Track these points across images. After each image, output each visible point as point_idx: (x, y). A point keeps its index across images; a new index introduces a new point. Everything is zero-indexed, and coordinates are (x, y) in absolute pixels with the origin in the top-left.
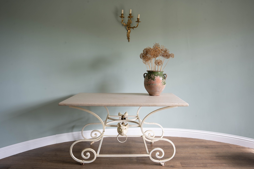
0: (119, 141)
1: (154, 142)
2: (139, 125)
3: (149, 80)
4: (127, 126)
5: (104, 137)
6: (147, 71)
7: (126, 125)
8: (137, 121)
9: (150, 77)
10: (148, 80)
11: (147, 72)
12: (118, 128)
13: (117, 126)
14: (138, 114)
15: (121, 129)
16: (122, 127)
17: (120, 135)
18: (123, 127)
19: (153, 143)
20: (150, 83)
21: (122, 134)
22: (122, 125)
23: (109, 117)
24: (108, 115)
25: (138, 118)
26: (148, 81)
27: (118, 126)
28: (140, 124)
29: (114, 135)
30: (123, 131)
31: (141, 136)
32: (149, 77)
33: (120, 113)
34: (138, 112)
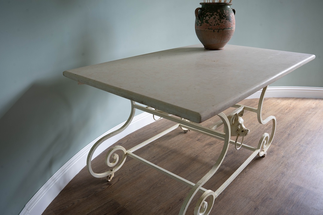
3: (222, 20)
6: (200, 4)
9: (224, 14)
10: (219, 21)
11: (201, 6)
12: (233, 125)
20: (224, 26)
26: (220, 23)
32: (220, 15)
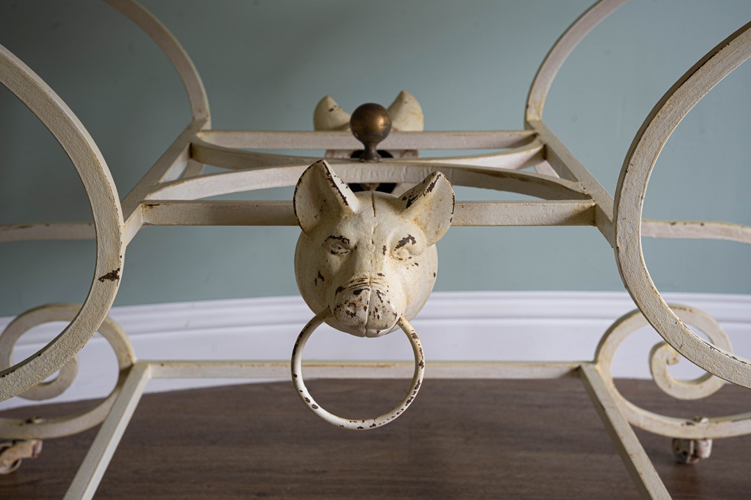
0: (321, 411)
1: (718, 444)
2: (587, 204)
4: (421, 207)
5: (149, 382)
7: (408, 201)
8: (545, 170)
12: (308, 235)
13: (291, 219)
14: (531, 117)
15: (344, 241)
16: (359, 216)
17: (324, 327)
18: (370, 220)
19: (706, 451)
21: (364, 315)
22: (354, 202)
23: (206, 137)
24: (194, 126)
25: (544, 154)
27: (306, 211)
28: (588, 197)
29: (262, 363)
30: (367, 268)
31: (565, 369)
33: (332, 103)
34: (540, 96)
